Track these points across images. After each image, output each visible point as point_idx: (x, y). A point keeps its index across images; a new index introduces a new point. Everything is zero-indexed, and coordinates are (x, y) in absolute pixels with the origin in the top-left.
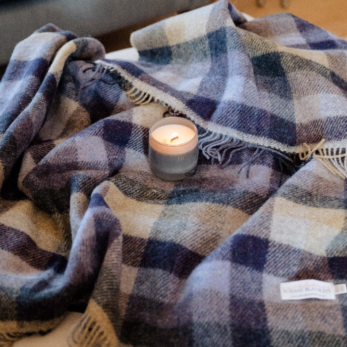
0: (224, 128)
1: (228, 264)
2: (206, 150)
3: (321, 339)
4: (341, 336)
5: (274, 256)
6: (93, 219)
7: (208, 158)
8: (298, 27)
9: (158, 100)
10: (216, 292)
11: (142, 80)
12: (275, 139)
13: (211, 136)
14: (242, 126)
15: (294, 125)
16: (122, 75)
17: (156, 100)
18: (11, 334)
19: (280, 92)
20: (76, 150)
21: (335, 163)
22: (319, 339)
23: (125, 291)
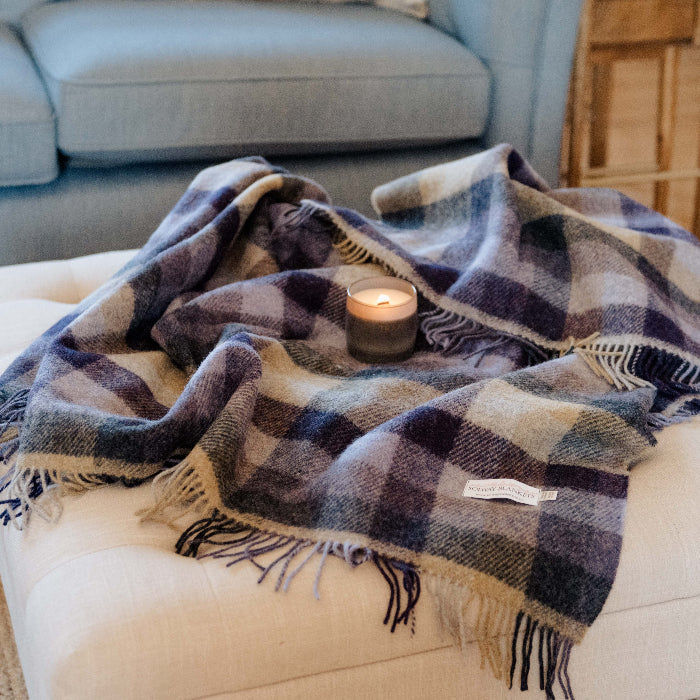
0: (462, 305)
1: (397, 437)
2: (431, 334)
3: (498, 543)
4: (529, 546)
5: (466, 441)
6: (226, 352)
7: (431, 342)
8: (623, 208)
9: (377, 259)
10: (370, 465)
11: (362, 231)
12: (530, 327)
13: (443, 315)
14: (487, 306)
15: (564, 315)
16: (334, 221)
17: (374, 259)
18: (84, 475)
19: (555, 270)
20: (242, 298)
21: (604, 363)
22: (495, 543)
23: (254, 461)
